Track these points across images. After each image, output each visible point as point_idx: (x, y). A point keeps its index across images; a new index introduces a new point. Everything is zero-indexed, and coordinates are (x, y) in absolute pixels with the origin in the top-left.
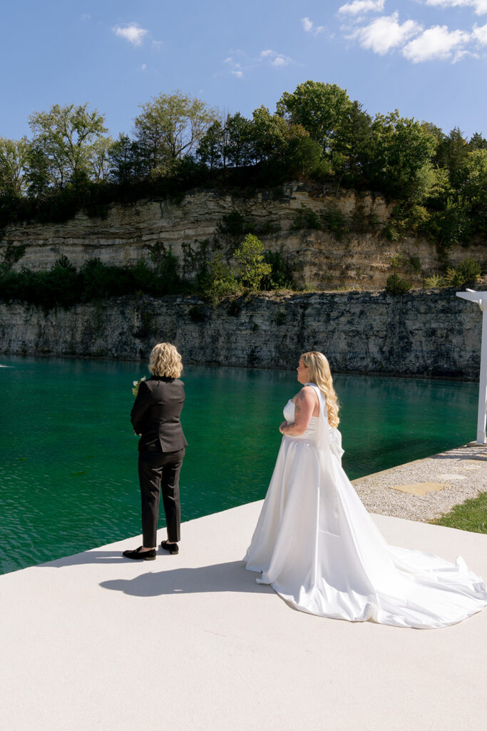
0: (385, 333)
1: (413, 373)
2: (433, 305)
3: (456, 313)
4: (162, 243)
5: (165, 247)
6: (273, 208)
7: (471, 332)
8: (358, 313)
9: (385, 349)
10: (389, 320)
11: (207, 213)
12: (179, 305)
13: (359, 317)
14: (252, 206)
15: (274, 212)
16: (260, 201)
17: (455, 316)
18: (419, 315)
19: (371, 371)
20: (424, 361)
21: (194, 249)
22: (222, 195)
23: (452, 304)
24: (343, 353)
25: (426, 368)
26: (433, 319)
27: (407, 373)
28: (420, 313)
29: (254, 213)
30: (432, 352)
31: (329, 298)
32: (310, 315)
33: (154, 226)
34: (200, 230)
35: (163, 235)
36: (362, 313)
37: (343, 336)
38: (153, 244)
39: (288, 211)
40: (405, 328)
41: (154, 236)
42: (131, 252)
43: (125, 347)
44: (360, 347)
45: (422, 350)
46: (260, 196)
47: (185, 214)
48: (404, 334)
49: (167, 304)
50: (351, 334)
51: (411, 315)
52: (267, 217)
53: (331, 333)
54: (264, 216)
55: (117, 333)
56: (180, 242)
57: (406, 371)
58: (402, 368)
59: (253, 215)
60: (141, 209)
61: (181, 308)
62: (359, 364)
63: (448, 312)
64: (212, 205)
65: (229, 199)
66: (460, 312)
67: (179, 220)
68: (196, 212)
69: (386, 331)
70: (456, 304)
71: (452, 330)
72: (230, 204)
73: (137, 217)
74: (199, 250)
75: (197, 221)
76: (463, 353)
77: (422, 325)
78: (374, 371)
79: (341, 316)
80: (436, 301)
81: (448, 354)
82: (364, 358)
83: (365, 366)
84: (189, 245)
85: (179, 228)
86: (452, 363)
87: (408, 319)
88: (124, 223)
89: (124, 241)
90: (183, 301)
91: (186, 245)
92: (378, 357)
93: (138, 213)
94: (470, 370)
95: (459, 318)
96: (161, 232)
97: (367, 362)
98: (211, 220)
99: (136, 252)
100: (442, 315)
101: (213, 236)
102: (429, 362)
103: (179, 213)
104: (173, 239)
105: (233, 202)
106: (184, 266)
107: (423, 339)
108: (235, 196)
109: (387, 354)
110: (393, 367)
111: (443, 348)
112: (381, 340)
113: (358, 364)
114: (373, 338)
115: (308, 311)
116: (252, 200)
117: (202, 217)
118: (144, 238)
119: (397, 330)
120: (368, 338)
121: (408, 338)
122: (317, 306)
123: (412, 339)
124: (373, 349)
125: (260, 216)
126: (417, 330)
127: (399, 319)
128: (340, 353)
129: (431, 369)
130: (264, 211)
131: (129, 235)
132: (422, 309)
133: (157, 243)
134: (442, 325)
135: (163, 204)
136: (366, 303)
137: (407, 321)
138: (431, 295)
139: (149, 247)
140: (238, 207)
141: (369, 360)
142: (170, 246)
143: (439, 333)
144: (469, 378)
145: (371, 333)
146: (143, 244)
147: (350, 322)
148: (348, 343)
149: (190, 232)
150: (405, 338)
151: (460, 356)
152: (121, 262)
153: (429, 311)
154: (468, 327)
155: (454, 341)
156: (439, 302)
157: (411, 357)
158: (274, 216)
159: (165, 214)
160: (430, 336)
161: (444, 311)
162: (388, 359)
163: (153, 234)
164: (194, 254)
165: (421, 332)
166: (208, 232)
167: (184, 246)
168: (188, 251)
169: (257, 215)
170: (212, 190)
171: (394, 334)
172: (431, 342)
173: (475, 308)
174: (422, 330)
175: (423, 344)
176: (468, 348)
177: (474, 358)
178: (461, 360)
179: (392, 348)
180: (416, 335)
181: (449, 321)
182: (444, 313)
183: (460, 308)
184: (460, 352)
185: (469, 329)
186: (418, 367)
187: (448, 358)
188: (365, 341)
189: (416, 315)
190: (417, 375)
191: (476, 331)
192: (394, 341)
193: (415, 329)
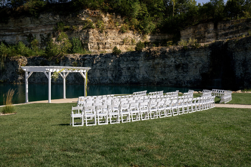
0: (113, 69)
1: (123, 84)
2: (129, 58)
3: (137, 61)
4: (32, 34)
5: (33, 36)
6: (76, 20)
7: (142, 68)
8: (104, 62)
9: (114, 75)
10: (114, 64)
11: (50, 22)
12: (36, 60)
13: (104, 63)
14: (68, 19)
15: (77, 22)
16: (71, 17)
17: (136, 62)
18: (124, 62)
20: (127, 79)
21: (45, 36)
22: (55, 15)
23: (135, 57)
24: (99, 78)
25: (128, 82)
26: (129, 63)
27: (121, 84)
28: (125, 61)
29: (69, 22)
30: (129, 75)
31: (93, 56)
32: (86, 63)
33: (28, 27)
34: (47, 29)
35: (33, 31)
36: (105, 62)
37: (99, 71)
38: (28, 35)
39: (82, 21)
40: (120, 67)
41: (29, 31)
42: (19, 38)
43: (14, 78)
44: (105, 75)
45: (126, 75)
46: (71, 15)
47: (41, 22)
48: (120, 69)
49: (32, 60)
50: (101, 70)
51: (121, 62)
52: (74, 23)
53: (94, 70)
54: (73, 23)
55: (11, 72)
56: (39, 34)
57: (121, 83)
58: (119, 82)
59: (69, 23)
60: (22, 20)
61: (37, 61)
63: (134, 61)
64: (51, 19)
65: (58, 16)
66: (138, 60)
67: (38, 25)
68: (45, 22)
69: (114, 68)
70: (137, 58)
71: (135, 67)
72: (59, 18)
73: (21, 23)
74: (47, 37)
75: (46, 25)
76: (139, 76)
77: (126, 66)
78: (110, 84)
79: (97, 63)
80: (130, 57)
81: (135, 76)
82: (106, 79)
83: (107, 82)
84: (43, 35)
85: (38, 28)
86: (136, 80)
87: (120, 64)
88: (15, 25)
89: (16, 33)
90: (37, 59)
91: (42, 35)
92: (111, 78)
93: (21, 21)
94: (142, 82)
95: (138, 63)
96: (31, 29)
97: (107, 80)
98: (52, 25)
99: (21, 38)
100: (132, 62)
101: (52, 31)
102: (129, 79)
103: (38, 22)
104: (36, 32)
105: (60, 17)
106: (41, 44)
107: (126, 71)
108: (61, 15)
109: (114, 77)
110: (116, 82)
111: (133, 74)
112: (112, 72)
113: (104, 81)
114: (109, 71)
115: (86, 61)
116: (68, 17)
117: (47, 23)
118: (24, 32)
119: (117, 68)
120: (107, 71)
121: (121, 71)
122: (89, 59)
123: (122, 71)
124: (109, 75)
125: (72, 23)
126: (124, 67)
127: (118, 64)
128: (98, 77)
129: (129, 82)
130: (73, 21)
131: (18, 31)
132: (125, 60)
133: (30, 34)
134: (132, 66)
135: (31, 18)
136: (106, 58)
137: (120, 65)
138: (128, 54)
139: (27, 36)
140: (62, 19)
141: (108, 80)
142: (35, 35)
143: (131, 68)
144: (142, 85)
145: (108, 69)
146: (24, 34)
147: (100, 66)
148: (100, 73)
149: (43, 29)
150: (120, 71)
151: (139, 77)
152: (15, 42)
153: (127, 61)
154: (141, 66)
155: (137, 71)
156: (131, 57)
157: (122, 78)
158: (77, 23)
159: (32, 22)
160: (128, 70)
161: (132, 60)
162: (115, 79)
163: (28, 30)
164: (45, 39)
165: (125, 68)
166: (50, 30)
167: (40, 35)
168: (42, 37)
169: (70, 23)
170: (51, 13)
171: (116, 69)
172: (129, 72)
173: (143, 59)
174: (126, 67)
175: (126, 73)
176: (141, 74)
177: (143, 77)
178: (139, 78)
179: (116, 75)
180: (124, 69)
181: (134, 64)
182: (133, 61)
183: (138, 59)
184: (139, 75)
185: (141, 67)
186: (125, 82)
187: (135, 77)
188: (106, 72)
189: (123, 62)
190: (125, 85)
191: (144, 67)
192: (117, 72)
193: (123, 67)
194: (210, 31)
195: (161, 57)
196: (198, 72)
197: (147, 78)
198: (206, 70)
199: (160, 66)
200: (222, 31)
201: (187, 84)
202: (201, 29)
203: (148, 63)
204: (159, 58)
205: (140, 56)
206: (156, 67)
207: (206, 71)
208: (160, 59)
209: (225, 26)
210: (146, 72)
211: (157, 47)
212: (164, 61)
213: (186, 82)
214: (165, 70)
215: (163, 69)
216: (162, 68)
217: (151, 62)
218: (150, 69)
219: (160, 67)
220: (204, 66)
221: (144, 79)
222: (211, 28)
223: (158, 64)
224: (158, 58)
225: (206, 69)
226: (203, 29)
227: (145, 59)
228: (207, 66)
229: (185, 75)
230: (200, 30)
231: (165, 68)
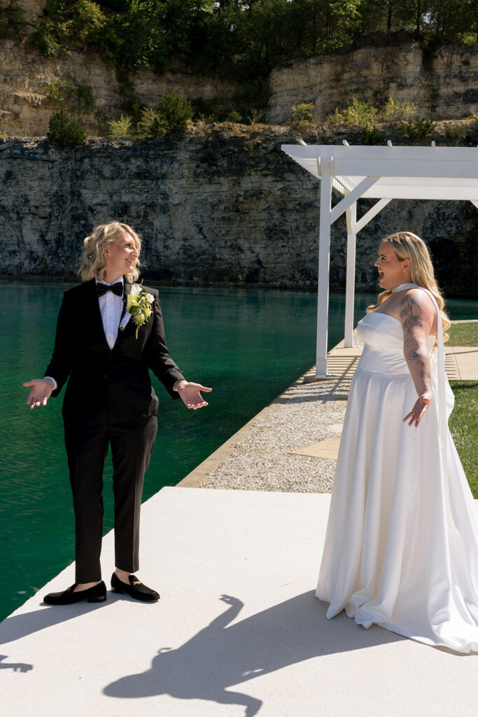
0: (48, 210)
2: (123, 165)
3: (158, 179)
7: (180, 209)
9: (50, 236)
10: (55, 188)
13: (5, 182)
17: (156, 184)
18: (102, 181)
19: (27, 274)
23: (152, 163)
26: (123, 188)
28: (104, 178)
36: (9, 175)
40: (82, 203)
48: (80, 211)
51: (90, 181)
62: (7, 263)
63: (146, 177)
66: (164, 177)
69: (51, 206)
70: (158, 164)
71: (152, 206)
76: (170, 242)
77: (107, 197)
78: (33, 274)
80: (127, 160)
82: (14, 252)
83: (17, 266)
86: (155, 258)
87: (85, 188)
92: (39, 249)
94: (182, 269)
95: (162, 187)
97: (21, 258)
100: (136, 181)
109: (54, 245)
110: (63, 266)
112: (42, 222)
114: (29, 218)
119: (68, 206)
120: (20, 219)
121: (86, 219)
124: (31, 237)
126: (100, 205)
127: (71, 187)
132: (107, 171)
134: (137, 198)
136: (15, 159)
137: (83, 191)
138: (120, 148)
141: (23, 255)
143: (133, 210)
144: (180, 280)
145: (26, 210)
150: (81, 218)
151: (166, 247)
153: (117, 174)
154: (176, 202)
155: (157, 223)
156: (133, 161)
161: (139, 175)
162: (55, 254)
165: (105, 208)
171: (63, 212)
173: (186, 172)
174: (106, 205)
176: (178, 235)
177: (185, 249)
178: (168, 252)
179: (60, 234)
180: (98, 213)
181: (148, 192)
182: (141, 179)
183: (163, 171)
184: (165, 241)
185: (177, 205)
188: (15, 223)
189: (98, 181)
191: (188, 208)
192: (64, 222)
193: (97, 204)
194: (409, 81)
195: (270, 166)
197: (204, 253)
198: (449, 229)
199: (262, 205)
200: (455, 81)
201: (372, 280)
202: (368, 67)
203: (209, 189)
204: (262, 170)
205: (173, 159)
206: (246, 206)
207: (449, 233)
208: (266, 175)
209: (466, 63)
210: (197, 226)
211: (245, 126)
212: (280, 185)
213: (369, 274)
214: (285, 221)
215: (277, 216)
216: (271, 215)
217: (225, 186)
218: (218, 215)
219: (264, 210)
220: (443, 213)
221: (190, 257)
222: (410, 68)
223: (257, 194)
224: (256, 171)
225: (451, 225)
226: (376, 69)
227: (198, 171)
228: (453, 213)
229: (366, 245)
230: (365, 73)
231: (283, 215)
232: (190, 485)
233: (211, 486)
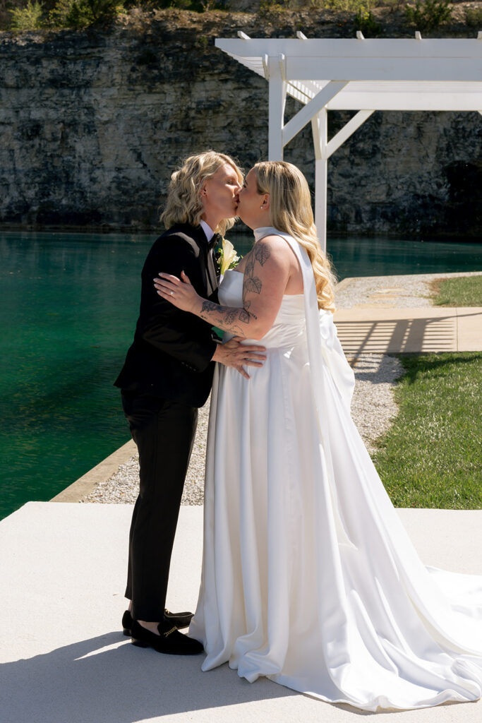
2: (31, 70)
3: (79, 88)
7: (111, 128)
17: (78, 95)
18: (3, 91)
20: (21, 193)
23: (71, 67)
25: (25, 207)
26: (33, 100)
28: (7, 87)
30: (36, 171)
45: (15, 169)
63: (63, 86)
66: (88, 84)
70: (79, 67)
71: (73, 125)
76: (98, 173)
77: (11, 113)
80: (37, 62)
81: (68, 176)
86: (78, 195)
94: (115, 209)
95: (86, 99)
100: (50, 91)
102: (31, 194)
107: (16, 145)
111: (57, 162)
129: (35, 208)
132: (10, 77)
134: (53, 114)
138: (27, 46)
143: (47, 130)
144: (112, 224)
151: (93, 180)
153: (24, 82)
154: (105, 118)
155: (79, 148)
156: (45, 63)
160: (29, 138)
161: (54, 83)
165: (9, 129)
172: (33, 152)
173: (117, 78)
174: (10, 124)
175: (17, 154)
176: (108, 163)
177: (119, 183)
178: (96, 187)
181: (66, 105)
182: (56, 87)
183: (86, 77)
184: (91, 171)
185: (106, 123)
186: (8, 207)
187: (69, 183)
190: (8, 224)
191: (122, 126)
195: (230, 68)
196: (432, 156)
197: (144, 187)
198: (470, 149)
199: (221, 121)
201: (370, 220)
203: (150, 100)
204: (219, 74)
205: (100, 60)
206: (199, 123)
207: (470, 155)
208: (225, 81)
210: (135, 151)
211: (196, 14)
212: (245, 94)
213: (366, 212)
214: (252, 142)
215: (241, 135)
216: (233, 134)
217: (170, 95)
218: (161, 135)
219: (224, 128)
220: (463, 128)
221: (125, 192)
223: (214, 107)
224: (211, 75)
225: (474, 146)
227: (134, 76)
228: (475, 127)
229: (361, 173)
231: (249, 135)
232: (71, 499)
233: (98, 499)
